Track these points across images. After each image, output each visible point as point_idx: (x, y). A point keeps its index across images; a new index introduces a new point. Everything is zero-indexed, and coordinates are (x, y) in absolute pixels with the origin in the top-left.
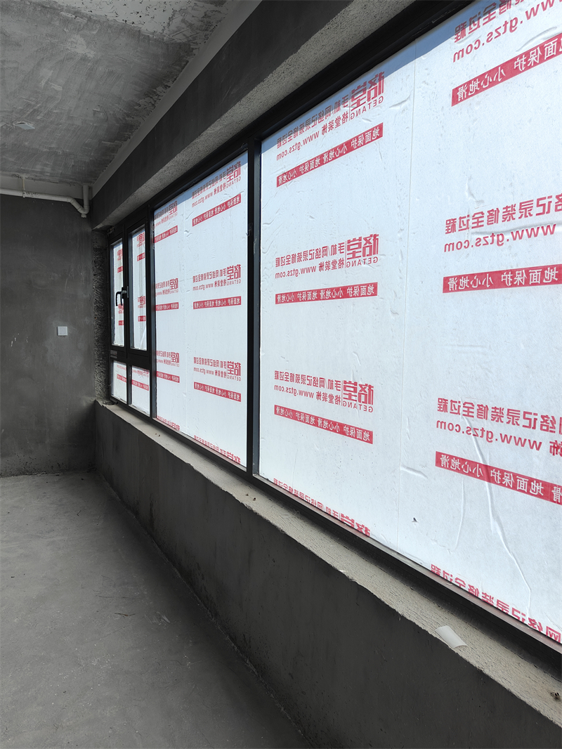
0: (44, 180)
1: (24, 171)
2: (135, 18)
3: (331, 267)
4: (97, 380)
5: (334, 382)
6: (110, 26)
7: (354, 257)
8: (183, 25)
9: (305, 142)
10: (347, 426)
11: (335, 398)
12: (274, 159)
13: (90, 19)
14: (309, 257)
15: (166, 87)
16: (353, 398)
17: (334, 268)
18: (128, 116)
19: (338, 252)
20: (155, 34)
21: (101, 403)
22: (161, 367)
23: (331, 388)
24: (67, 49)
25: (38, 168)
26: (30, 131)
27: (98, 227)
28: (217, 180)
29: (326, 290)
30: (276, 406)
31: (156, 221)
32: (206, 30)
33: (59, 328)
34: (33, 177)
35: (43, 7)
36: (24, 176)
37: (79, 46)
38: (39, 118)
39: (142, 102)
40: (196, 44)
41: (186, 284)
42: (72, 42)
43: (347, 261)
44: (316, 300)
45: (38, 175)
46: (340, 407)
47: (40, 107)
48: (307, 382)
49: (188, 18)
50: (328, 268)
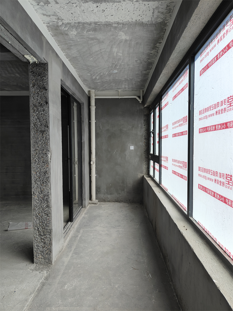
0: (126, 91)
1: (119, 89)
2: (139, 18)
3: (220, 113)
4: (144, 167)
5: (222, 174)
6: (131, 25)
7: (230, 106)
8: (159, 14)
9: (211, 51)
10: (228, 199)
11: (222, 183)
12: (199, 63)
13: (123, 24)
14: (212, 108)
15: (160, 43)
16: (230, 184)
17: (222, 113)
18: (149, 59)
19: (223, 104)
20: (149, 22)
21: (145, 176)
22: (163, 163)
23: (221, 177)
24: (119, 39)
25: (123, 86)
26: (116, 73)
27: (146, 106)
28: (180, 78)
29: (218, 125)
30: (199, 184)
31: (163, 100)
32: (170, 12)
33: (130, 146)
34: (123, 90)
35: (106, 25)
36: (120, 90)
37: (123, 36)
38: (118, 68)
39: (152, 52)
40: (167, 20)
41: (170, 127)
42: (120, 35)
43: (227, 108)
44: (214, 130)
45: (124, 89)
46: (224, 188)
47: (117, 63)
48: (211, 173)
49: (160, 10)
50: (219, 113)
